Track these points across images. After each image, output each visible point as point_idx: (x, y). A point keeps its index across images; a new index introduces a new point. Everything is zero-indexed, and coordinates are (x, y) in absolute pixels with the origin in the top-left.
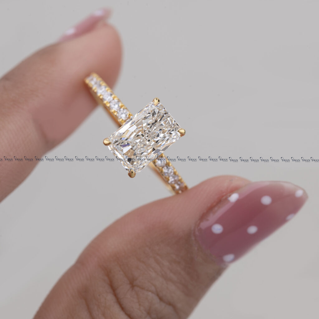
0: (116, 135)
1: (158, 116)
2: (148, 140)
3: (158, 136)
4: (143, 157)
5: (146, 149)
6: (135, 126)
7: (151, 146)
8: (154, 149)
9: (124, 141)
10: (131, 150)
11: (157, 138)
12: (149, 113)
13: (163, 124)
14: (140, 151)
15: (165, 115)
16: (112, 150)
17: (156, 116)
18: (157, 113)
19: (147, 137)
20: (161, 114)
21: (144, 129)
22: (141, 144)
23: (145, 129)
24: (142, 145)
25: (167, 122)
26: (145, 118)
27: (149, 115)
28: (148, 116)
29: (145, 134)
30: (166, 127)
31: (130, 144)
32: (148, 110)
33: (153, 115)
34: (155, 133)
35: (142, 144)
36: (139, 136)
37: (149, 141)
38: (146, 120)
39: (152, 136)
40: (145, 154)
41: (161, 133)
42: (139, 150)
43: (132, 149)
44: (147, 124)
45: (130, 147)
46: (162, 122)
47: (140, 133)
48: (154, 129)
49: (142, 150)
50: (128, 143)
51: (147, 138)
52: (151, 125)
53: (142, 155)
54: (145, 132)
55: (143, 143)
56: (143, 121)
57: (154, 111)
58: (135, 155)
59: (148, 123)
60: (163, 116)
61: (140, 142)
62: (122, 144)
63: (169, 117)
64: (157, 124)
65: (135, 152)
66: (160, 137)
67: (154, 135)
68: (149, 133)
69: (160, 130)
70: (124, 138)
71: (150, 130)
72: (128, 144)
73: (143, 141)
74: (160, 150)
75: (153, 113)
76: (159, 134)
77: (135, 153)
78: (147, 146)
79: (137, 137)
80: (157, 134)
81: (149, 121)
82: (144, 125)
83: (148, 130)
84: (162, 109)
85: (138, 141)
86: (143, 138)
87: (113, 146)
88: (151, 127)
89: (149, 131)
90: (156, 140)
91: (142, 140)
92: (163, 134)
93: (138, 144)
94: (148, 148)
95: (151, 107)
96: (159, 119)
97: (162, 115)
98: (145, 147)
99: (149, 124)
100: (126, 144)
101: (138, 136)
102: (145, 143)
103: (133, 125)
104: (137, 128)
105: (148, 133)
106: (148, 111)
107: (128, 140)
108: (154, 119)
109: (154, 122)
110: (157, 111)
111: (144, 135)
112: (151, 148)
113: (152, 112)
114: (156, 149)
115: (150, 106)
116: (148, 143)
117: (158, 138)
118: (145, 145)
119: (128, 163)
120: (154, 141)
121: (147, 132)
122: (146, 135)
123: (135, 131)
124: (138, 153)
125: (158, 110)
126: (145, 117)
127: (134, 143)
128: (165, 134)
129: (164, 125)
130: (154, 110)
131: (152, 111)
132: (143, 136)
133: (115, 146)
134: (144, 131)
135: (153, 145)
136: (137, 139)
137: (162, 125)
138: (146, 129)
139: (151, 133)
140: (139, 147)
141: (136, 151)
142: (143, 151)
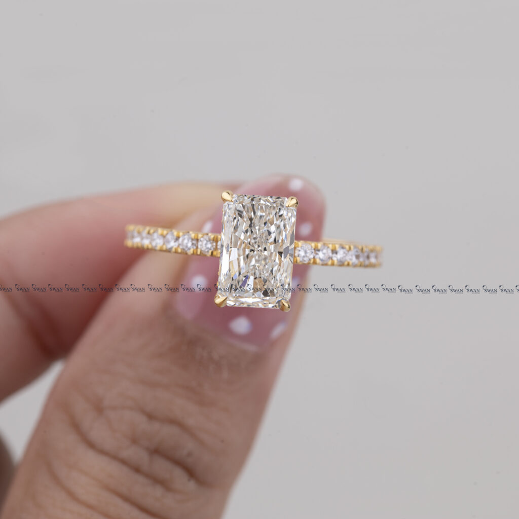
0: (224, 280)
1: (248, 211)
2: (263, 250)
3: (270, 233)
4: (276, 274)
5: (272, 262)
6: (233, 249)
7: (274, 253)
8: (280, 253)
9: (238, 278)
10: (257, 281)
11: (271, 237)
12: (235, 218)
13: (262, 214)
14: (267, 272)
15: (254, 203)
16: (235, 301)
17: (244, 213)
18: (242, 209)
19: (259, 246)
20: (248, 205)
21: (246, 242)
22: (260, 262)
23: (247, 240)
24: (263, 262)
25: (264, 206)
26: (236, 228)
27: (235, 221)
28: (237, 223)
29: (253, 246)
30: (269, 214)
31: (248, 274)
32: (229, 216)
33: (241, 216)
34: (263, 234)
35: (261, 260)
36: (249, 256)
37: (265, 249)
38: (239, 229)
39: (263, 240)
40: (275, 268)
41: (269, 227)
42: (265, 272)
43: (255, 278)
44: (244, 233)
45: (252, 278)
46: (259, 213)
47: (247, 251)
48: (257, 231)
49: (268, 268)
50: (245, 277)
51: (260, 248)
52: (249, 229)
53: (274, 272)
54: (251, 244)
55: (260, 258)
56: (236, 234)
57: (239, 211)
58: (265, 281)
59: (244, 230)
60: (253, 205)
61: (257, 261)
62: (240, 284)
63: (260, 199)
64: (256, 221)
65: (262, 278)
66: (274, 232)
67: (264, 236)
68: (257, 240)
69: (265, 224)
70: (235, 274)
71: (255, 236)
72: (247, 277)
73: (259, 256)
74: (288, 247)
75: (239, 214)
76: (268, 230)
77: (264, 279)
78: (269, 258)
79: (248, 260)
80: (267, 232)
81: (243, 228)
82: (242, 237)
83: (252, 238)
84: (244, 200)
85: (253, 262)
86: (255, 252)
87: (232, 296)
88: (252, 232)
89: (255, 239)
90: (272, 240)
91: (257, 257)
92: (273, 225)
93: (257, 265)
94: (273, 258)
95: (230, 209)
96: (252, 213)
97: (250, 205)
98: (268, 261)
99: (247, 231)
100: (244, 279)
101: (247, 256)
102: (263, 257)
103: (230, 250)
104: (238, 249)
105: (255, 243)
106: (231, 217)
107: (242, 273)
108: (246, 219)
109: (249, 222)
110: (240, 207)
111: (253, 249)
112: (276, 255)
113: (237, 214)
114: (282, 250)
115: (228, 210)
116: (266, 253)
117: (273, 236)
118: (265, 259)
119: (268, 298)
120: (271, 244)
121: (253, 241)
122: (256, 246)
123: (239, 255)
124: (267, 277)
125: (241, 205)
126: (234, 228)
127: (252, 270)
128: (275, 223)
129: (264, 214)
130: (236, 209)
131: (235, 213)
132: (253, 251)
133: (234, 295)
134: (249, 244)
135: (274, 250)
136: (251, 262)
137: (261, 217)
138: (249, 240)
139: (258, 238)
140: (261, 267)
141: (262, 276)
142: (270, 269)
